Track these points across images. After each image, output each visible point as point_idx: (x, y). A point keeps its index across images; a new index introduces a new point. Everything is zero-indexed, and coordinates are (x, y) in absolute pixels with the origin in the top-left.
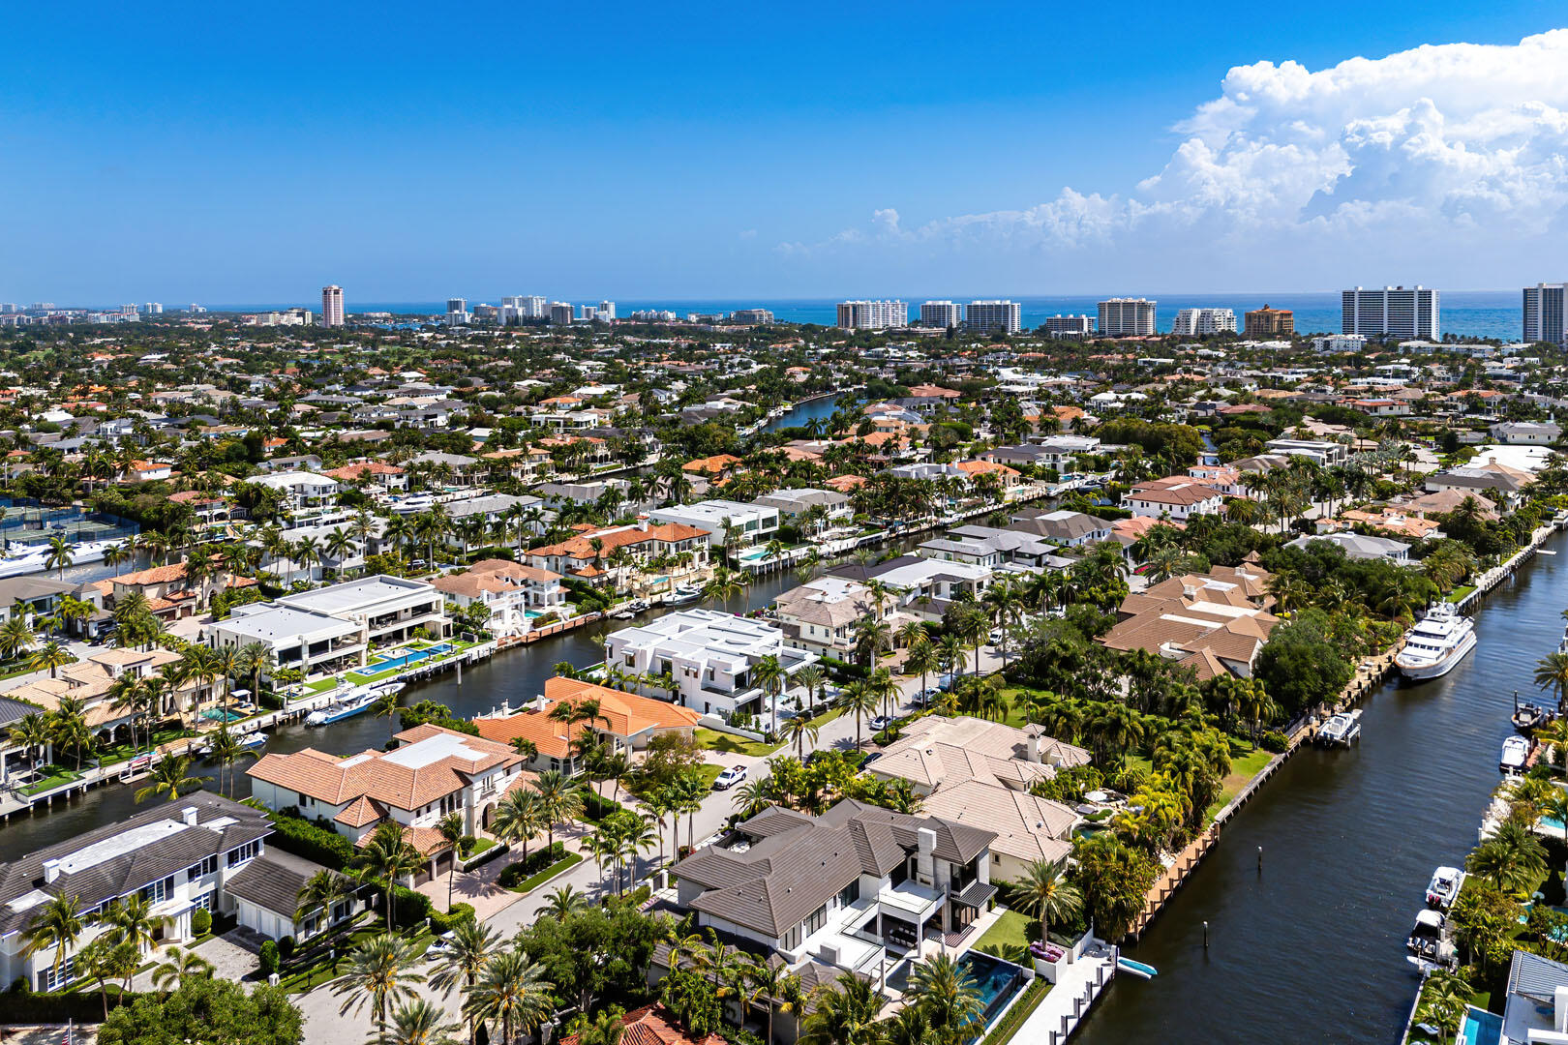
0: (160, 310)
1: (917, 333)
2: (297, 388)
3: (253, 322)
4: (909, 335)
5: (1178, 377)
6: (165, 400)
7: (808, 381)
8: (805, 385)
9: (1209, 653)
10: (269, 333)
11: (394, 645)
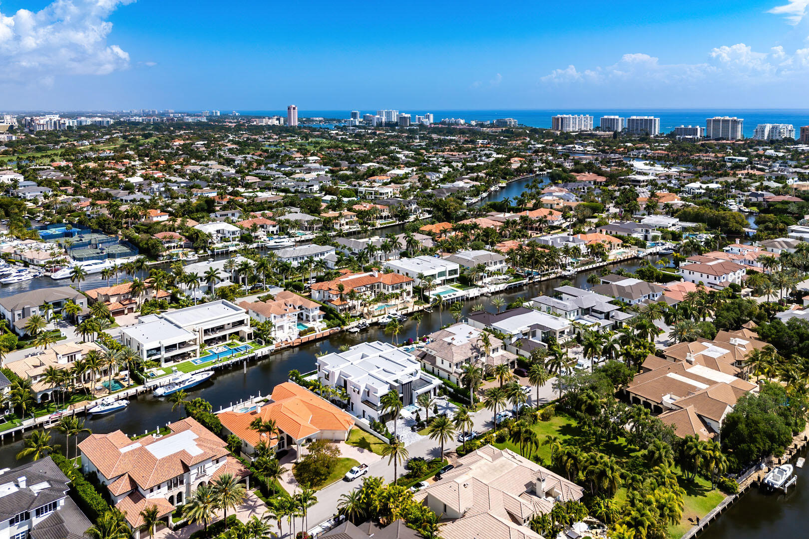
0: (219, 114)
1: (596, 135)
2: (255, 165)
3: (255, 123)
4: (592, 136)
5: (746, 171)
6: (190, 170)
7: (518, 168)
8: (517, 170)
9: (692, 411)
10: (259, 130)
11: (221, 343)
